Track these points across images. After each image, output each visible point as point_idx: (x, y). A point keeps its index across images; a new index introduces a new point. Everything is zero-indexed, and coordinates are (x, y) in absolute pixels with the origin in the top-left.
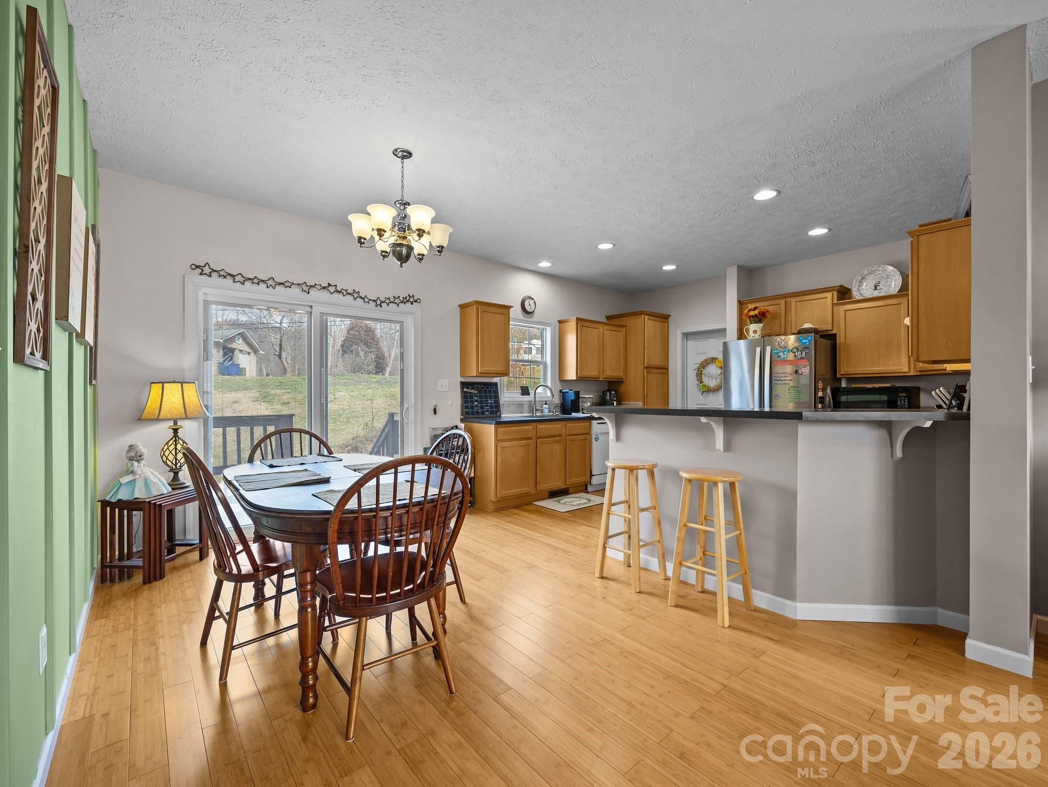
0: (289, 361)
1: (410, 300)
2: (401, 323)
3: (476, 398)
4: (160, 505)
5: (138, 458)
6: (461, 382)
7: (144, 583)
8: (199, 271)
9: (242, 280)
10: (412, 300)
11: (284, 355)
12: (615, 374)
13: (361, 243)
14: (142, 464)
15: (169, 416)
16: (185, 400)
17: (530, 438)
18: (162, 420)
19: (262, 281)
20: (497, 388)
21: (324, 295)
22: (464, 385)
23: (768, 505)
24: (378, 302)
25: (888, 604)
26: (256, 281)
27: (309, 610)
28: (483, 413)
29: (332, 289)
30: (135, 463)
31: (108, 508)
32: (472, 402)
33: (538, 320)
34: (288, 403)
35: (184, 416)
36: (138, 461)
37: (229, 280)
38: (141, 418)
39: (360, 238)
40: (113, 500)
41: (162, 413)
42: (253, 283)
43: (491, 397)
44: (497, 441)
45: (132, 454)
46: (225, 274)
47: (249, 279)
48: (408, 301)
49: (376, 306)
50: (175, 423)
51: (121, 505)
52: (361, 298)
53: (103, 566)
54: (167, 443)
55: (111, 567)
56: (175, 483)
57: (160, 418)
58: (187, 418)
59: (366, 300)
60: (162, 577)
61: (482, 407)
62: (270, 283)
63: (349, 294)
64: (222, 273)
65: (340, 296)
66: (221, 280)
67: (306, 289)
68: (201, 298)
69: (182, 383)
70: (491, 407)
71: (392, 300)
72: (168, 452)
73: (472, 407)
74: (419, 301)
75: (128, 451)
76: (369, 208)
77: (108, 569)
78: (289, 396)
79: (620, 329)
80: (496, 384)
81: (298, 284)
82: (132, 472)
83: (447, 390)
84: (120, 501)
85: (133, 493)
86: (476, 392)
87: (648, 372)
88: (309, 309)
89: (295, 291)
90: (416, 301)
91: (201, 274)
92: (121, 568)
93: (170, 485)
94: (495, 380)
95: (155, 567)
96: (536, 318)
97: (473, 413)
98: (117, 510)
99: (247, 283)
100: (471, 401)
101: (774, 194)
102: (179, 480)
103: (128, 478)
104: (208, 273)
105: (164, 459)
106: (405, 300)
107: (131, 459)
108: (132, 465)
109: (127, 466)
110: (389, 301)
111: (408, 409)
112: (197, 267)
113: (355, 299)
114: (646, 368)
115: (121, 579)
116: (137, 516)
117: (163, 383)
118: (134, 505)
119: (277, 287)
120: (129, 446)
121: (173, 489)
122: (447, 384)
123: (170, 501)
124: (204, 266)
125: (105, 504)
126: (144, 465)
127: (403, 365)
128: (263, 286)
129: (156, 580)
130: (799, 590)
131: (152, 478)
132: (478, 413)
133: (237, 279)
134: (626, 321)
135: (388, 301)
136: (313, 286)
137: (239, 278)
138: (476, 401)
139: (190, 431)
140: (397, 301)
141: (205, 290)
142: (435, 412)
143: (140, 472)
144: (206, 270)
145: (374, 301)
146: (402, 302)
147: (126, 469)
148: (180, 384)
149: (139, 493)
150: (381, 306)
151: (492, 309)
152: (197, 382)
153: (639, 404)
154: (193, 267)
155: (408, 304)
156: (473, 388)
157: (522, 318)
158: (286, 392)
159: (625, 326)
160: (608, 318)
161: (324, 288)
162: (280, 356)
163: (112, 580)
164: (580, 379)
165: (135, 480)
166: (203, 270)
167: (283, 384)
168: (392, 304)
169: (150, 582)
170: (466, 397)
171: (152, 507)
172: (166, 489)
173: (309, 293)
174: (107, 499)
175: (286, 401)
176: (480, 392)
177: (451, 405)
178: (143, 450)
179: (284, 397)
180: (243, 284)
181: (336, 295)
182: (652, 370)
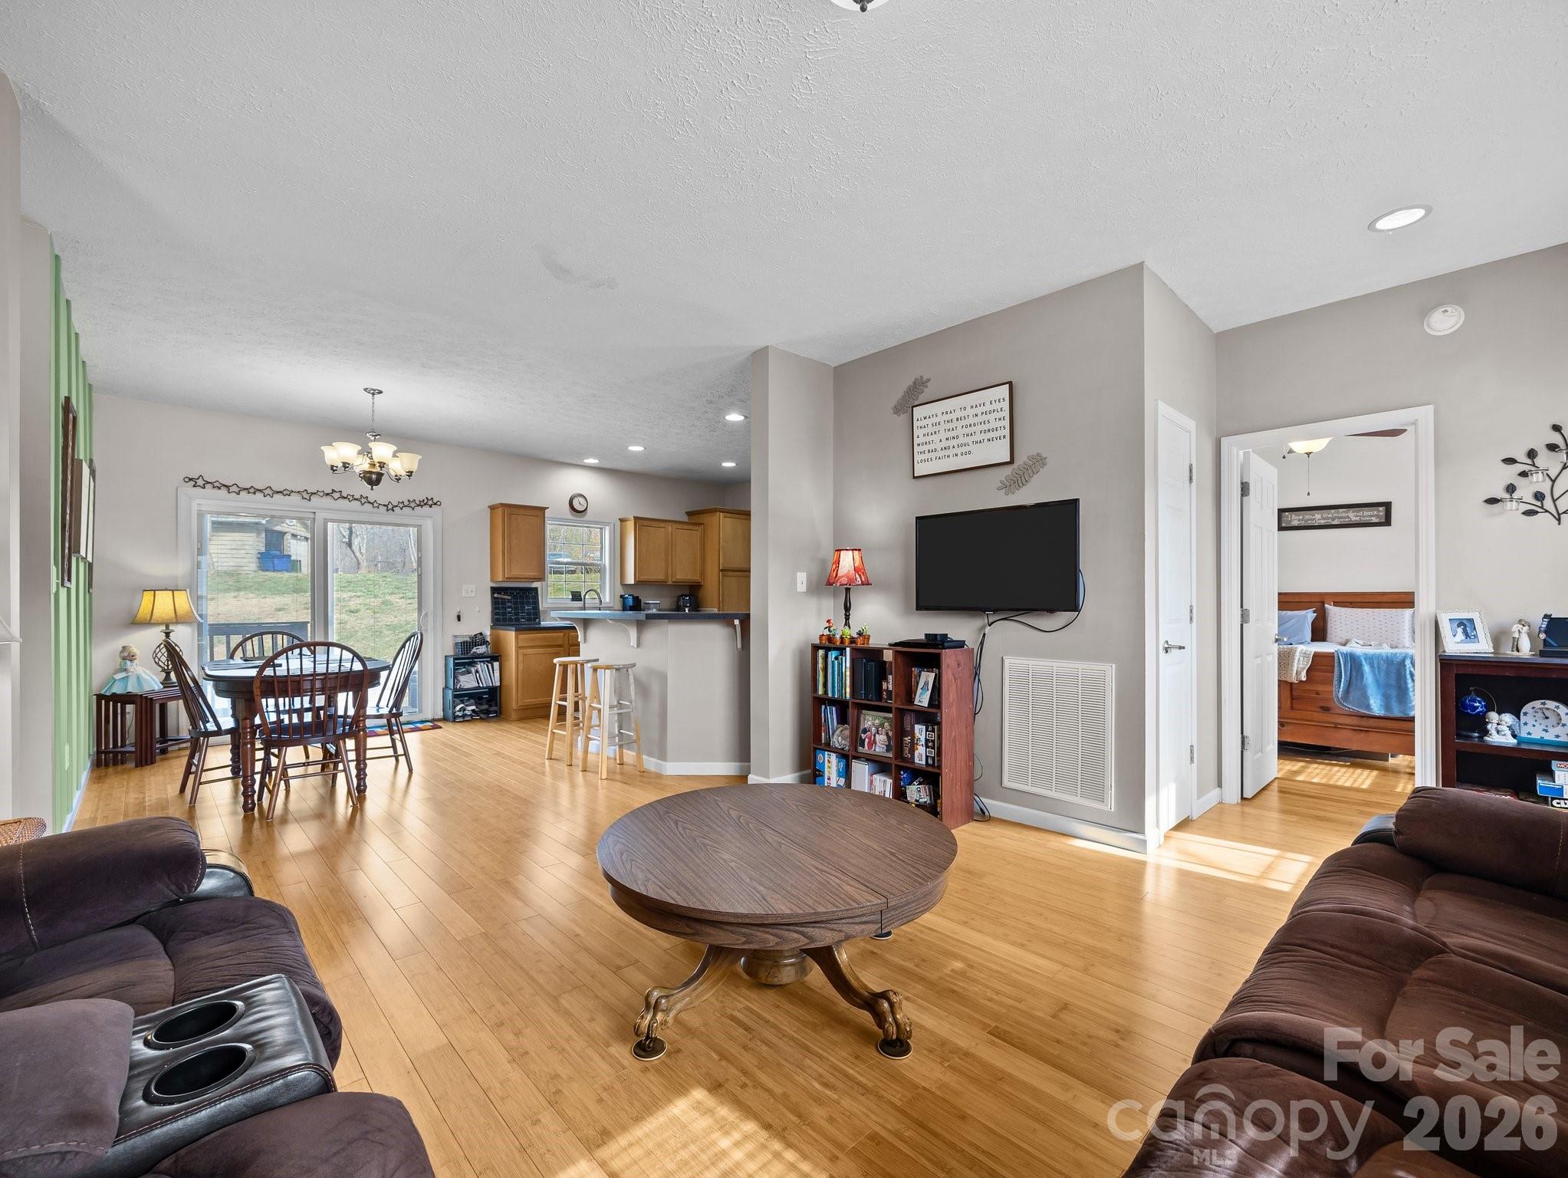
0: (363, 551)
1: (428, 503)
2: (419, 527)
3: (509, 604)
4: (151, 698)
5: (131, 658)
6: (491, 587)
7: (137, 766)
8: (193, 483)
9: (237, 490)
10: (430, 502)
11: (356, 542)
12: (689, 577)
13: (334, 471)
14: (134, 664)
15: (160, 621)
16: (176, 607)
17: (560, 646)
18: (152, 624)
19: (258, 490)
20: (537, 593)
21: (328, 501)
22: (494, 590)
23: (655, 688)
24: (390, 507)
25: (735, 762)
26: (252, 490)
27: (249, 746)
28: (517, 620)
29: (336, 495)
30: (128, 662)
31: (103, 701)
32: (505, 609)
33: (591, 519)
34: (357, 611)
35: (174, 620)
36: (131, 661)
37: (224, 491)
38: (136, 623)
39: (332, 467)
40: (108, 694)
41: (153, 617)
42: (249, 493)
43: (528, 603)
44: (518, 648)
45: (126, 654)
46: (219, 485)
47: (245, 489)
48: (425, 504)
49: (387, 510)
50: (167, 627)
51: (116, 698)
52: (370, 502)
53: (99, 752)
54: (159, 646)
55: (106, 753)
56: (166, 682)
57: (152, 622)
58: (177, 622)
59: (375, 505)
60: (153, 762)
61: (517, 614)
62: (268, 491)
63: (355, 499)
64: (216, 484)
65: (346, 501)
66: (216, 491)
67: (307, 496)
68: (195, 508)
69: (173, 591)
70: (529, 614)
71: (406, 503)
72: (160, 654)
73: (504, 614)
74: (438, 503)
75: (121, 652)
76: (333, 444)
77: (103, 755)
78: (359, 601)
79: (696, 528)
80: (536, 589)
81: (299, 492)
82: (125, 670)
83: (473, 594)
84: (114, 695)
85: (126, 687)
86: (509, 598)
87: (723, 576)
88: (312, 516)
89: (295, 498)
90: (435, 504)
91: (194, 486)
92: (116, 754)
93: (162, 683)
94: (535, 585)
95: (146, 754)
96: (589, 516)
97: (505, 620)
98: (111, 703)
99: (243, 493)
100: (503, 608)
101: (742, 418)
102: (171, 680)
103: (123, 675)
104: (201, 485)
105: (157, 660)
106: (422, 504)
107: (124, 659)
108: (126, 663)
109: (121, 665)
110: (403, 505)
111: (426, 615)
112: (190, 479)
113: (363, 504)
114: (722, 570)
115: (115, 764)
116: (130, 708)
117: (155, 591)
118: (127, 698)
119: (275, 496)
120: (123, 647)
121: (165, 687)
122: (474, 590)
123: (163, 695)
124: (198, 479)
125: (100, 697)
126: (136, 665)
127: (421, 570)
128: (259, 495)
129: (147, 764)
130: (670, 753)
131: (144, 675)
132: (510, 620)
133: (232, 489)
134: (705, 519)
135: (401, 505)
136: (315, 493)
137: (234, 489)
138: (509, 607)
139: (183, 637)
140: (413, 505)
141: (199, 501)
142: (459, 618)
143: (132, 670)
144: (200, 482)
145: (384, 505)
146: (418, 505)
147: (119, 667)
148: (170, 592)
149: (132, 688)
150: (393, 511)
151: (522, 511)
152: (188, 590)
153: (715, 610)
154: (187, 480)
155: (426, 508)
156: (506, 594)
157: (571, 517)
158: (355, 596)
159: (703, 524)
160: (689, 514)
161: (327, 494)
162: (350, 544)
163: (107, 765)
164: (639, 583)
165: (128, 677)
166: (196, 483)
167: (352, 585)
168: (406, 508)
169: (142, 766)
170: (496, 604)
171: (144, 700)
172: (157, 686)
173: (310, 500)
174: (102, 692)
175: (353, 608)
176: (515, 597)
177: (479, 612)
178: (135, 650)
179: (351, 603)
180: (238, 494)
181: (341, 501)
182: (730, 573)
